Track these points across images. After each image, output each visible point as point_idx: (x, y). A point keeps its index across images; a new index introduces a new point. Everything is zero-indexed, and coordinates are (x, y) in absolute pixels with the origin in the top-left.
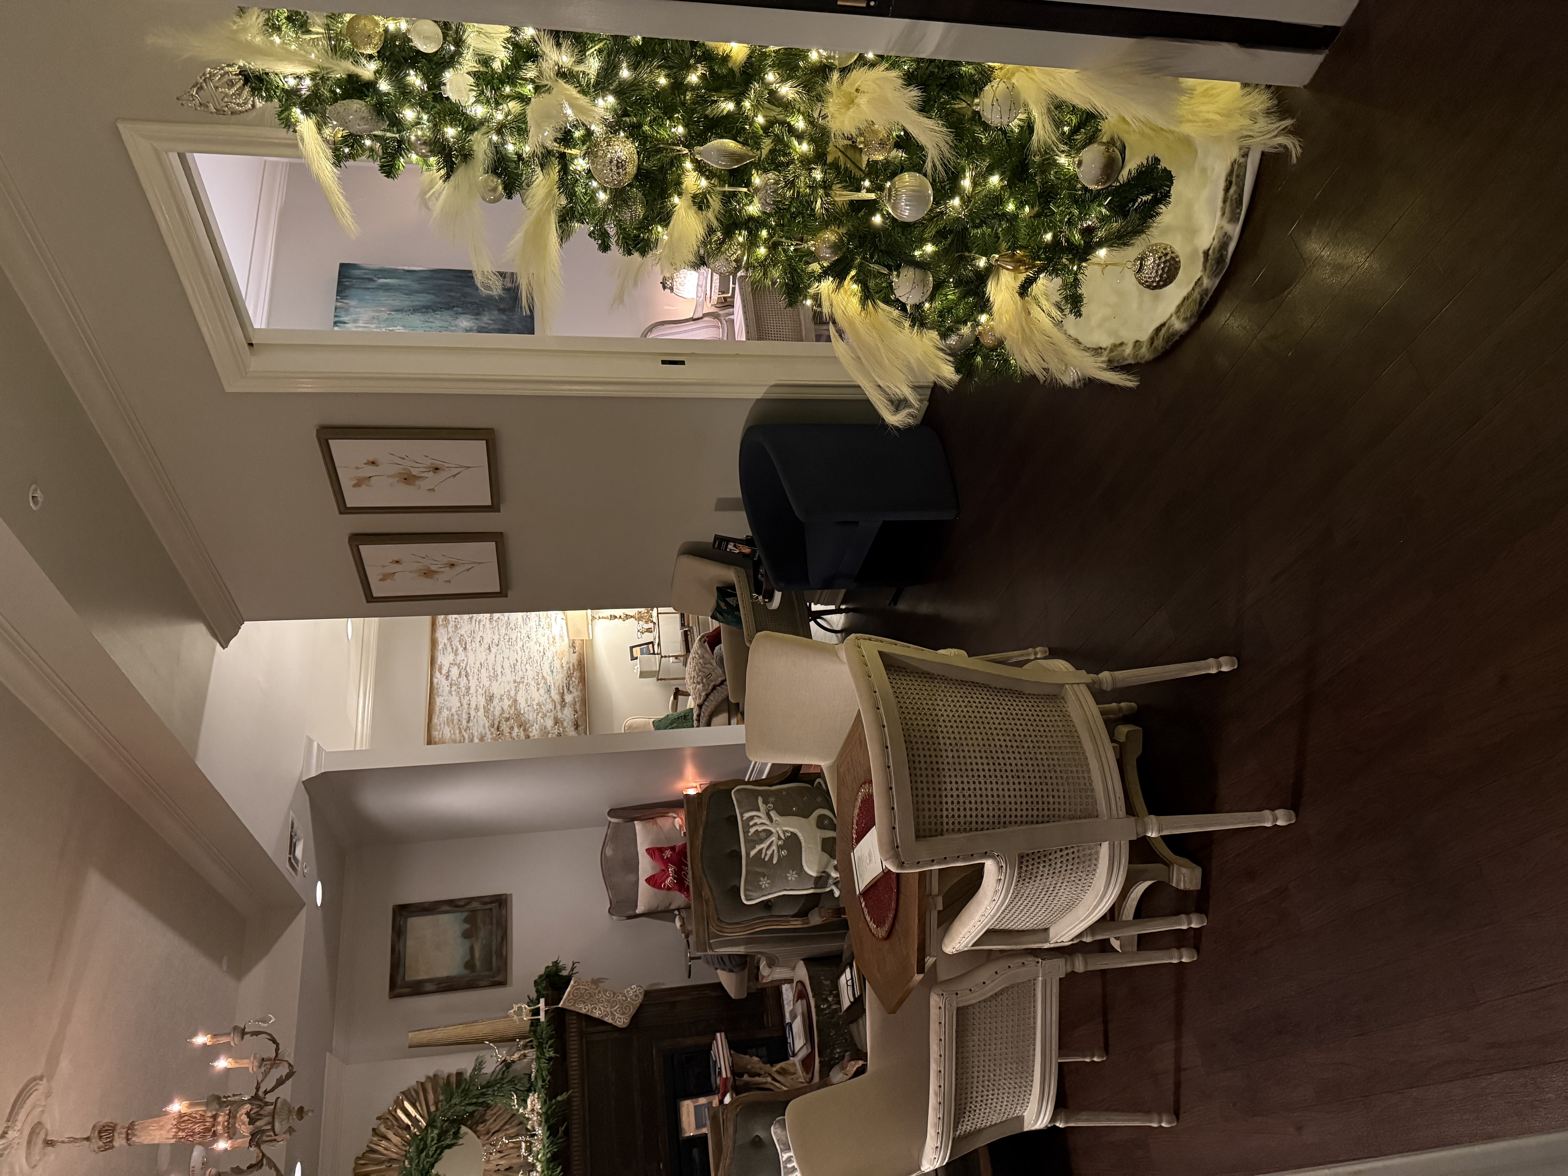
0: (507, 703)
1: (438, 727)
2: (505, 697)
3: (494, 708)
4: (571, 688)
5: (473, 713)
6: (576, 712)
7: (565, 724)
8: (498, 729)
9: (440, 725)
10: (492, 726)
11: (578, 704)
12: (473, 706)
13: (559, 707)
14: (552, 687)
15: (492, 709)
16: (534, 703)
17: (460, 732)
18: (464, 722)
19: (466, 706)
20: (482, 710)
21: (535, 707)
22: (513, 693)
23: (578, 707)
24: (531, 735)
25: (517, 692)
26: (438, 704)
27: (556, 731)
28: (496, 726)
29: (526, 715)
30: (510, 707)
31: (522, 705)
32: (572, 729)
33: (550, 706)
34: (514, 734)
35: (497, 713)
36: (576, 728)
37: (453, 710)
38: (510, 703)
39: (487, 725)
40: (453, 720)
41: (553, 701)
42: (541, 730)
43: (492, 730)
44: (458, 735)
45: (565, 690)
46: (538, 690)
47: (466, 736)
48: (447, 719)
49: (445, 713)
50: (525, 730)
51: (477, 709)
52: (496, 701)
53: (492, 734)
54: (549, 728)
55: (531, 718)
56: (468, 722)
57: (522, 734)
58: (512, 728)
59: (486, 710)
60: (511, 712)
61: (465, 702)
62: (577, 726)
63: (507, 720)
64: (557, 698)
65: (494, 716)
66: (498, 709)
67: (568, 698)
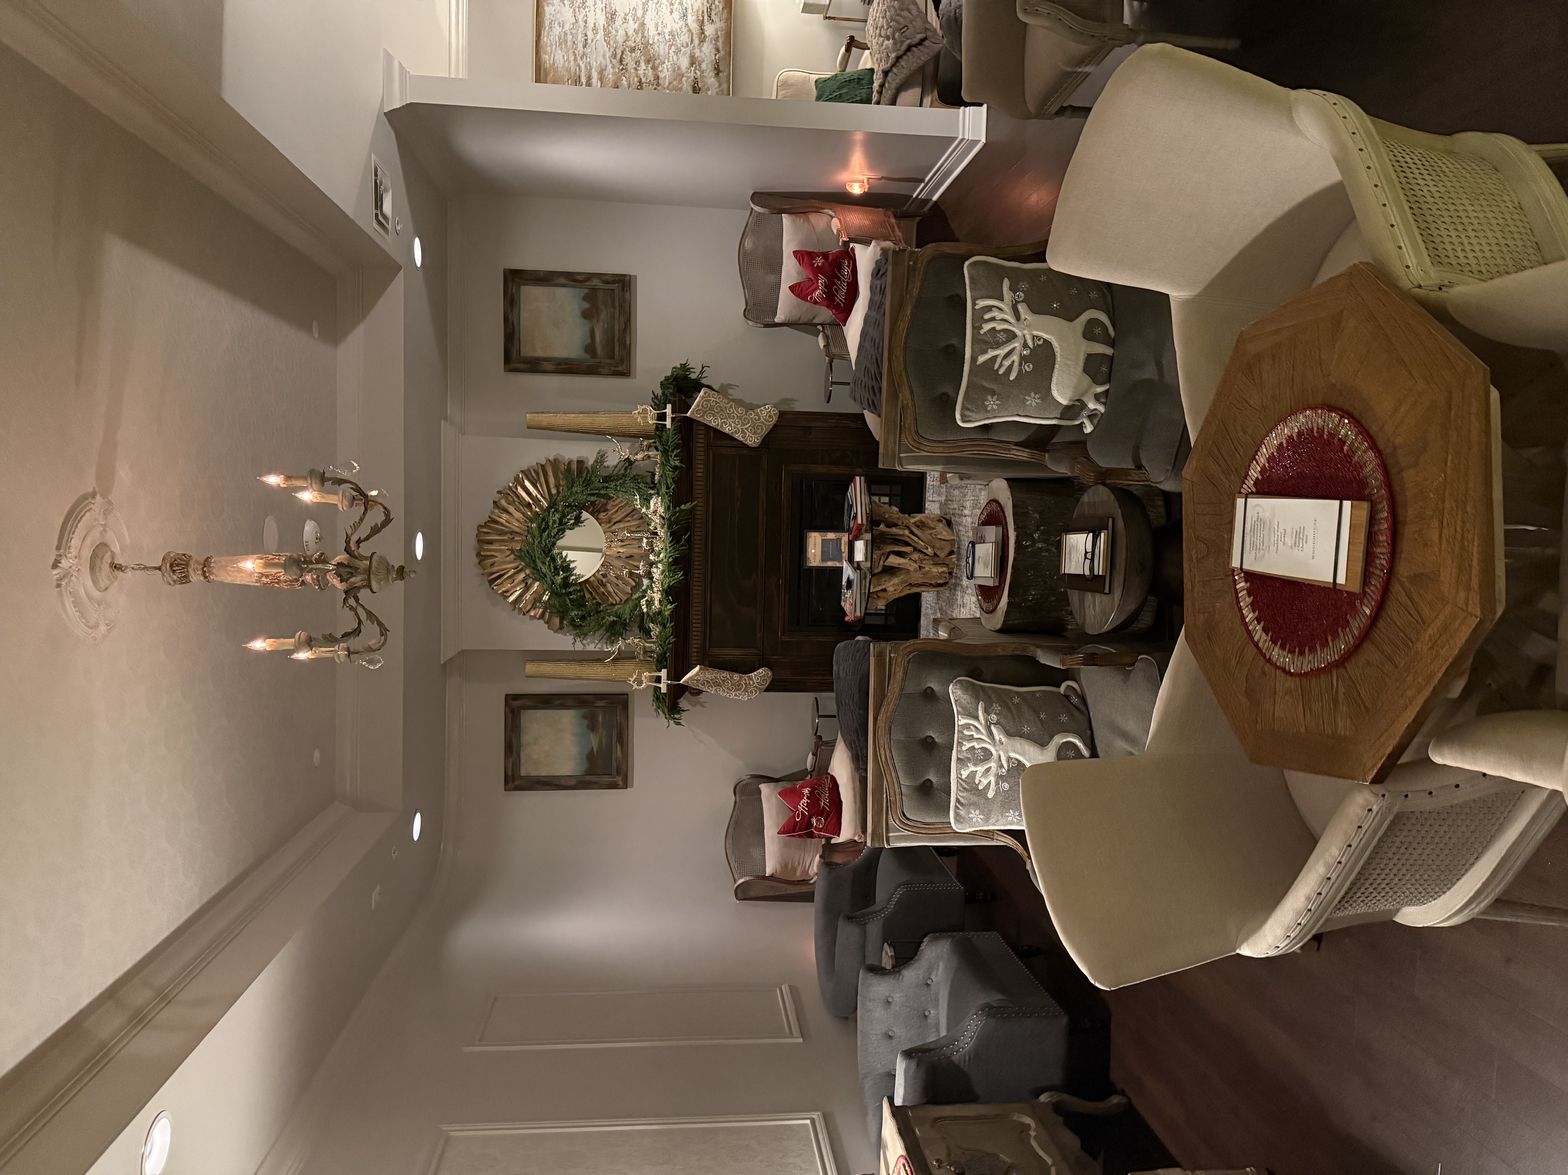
0: (632, 26)
1: (549, 49)
2: (629, 17)
3: (617, 31)
4: (713, 16)
5: (590, 35)
6: (718, 50)
7: (704, 66)
8: (621, 61)
9: (551, 45)
10: (614, 56)
11: (721, 40)
12: (591, 25)
13: (696, 41)
14: (690, 11)
15: (614, 32)
16: (667, 31)
17: (575, 60)
18: (580, 46)
19: (582, 24)
20: (601, 32)
21: (667, 37)
22: (639, 13)
23: (720, 44)
24: (661, 75)
25: (645, 11)
26: (547, 16)
27: (692, 75)
28: (618, 57)
29: (656, 47)
30: (636, 32)
31: (652, 32)
32: (712, 74)
33: (685, 38)
34: (641, 72)
35: (620, 39)
36: (717, 74)
37: (567, 27)
38: (636, 26)
39: (608, 54)
40: (566, 41)
41: (690, 30)
42: (674, 71)
43: (614, 61)
44: (572, 63)
45: (706, 17)
46: (671, 12)
47: (583, 66)
48: (560, 38)
49: (557, 30)
50: (654, 68)
51: (595, 29)
52: (619, 21)
53: (613, 67)
54: (684, 69)
55: (661, 53)
56: (585, 46)
57: (650, 72)
58: (638, 63)
59: (607, 33)
60: (638, 40)
61: (580, 17)
62: (718, 71)
63: (633, 50)
64: (694, 26)
65: (616, 42)
66: (621, 33)
67: (709, 30)
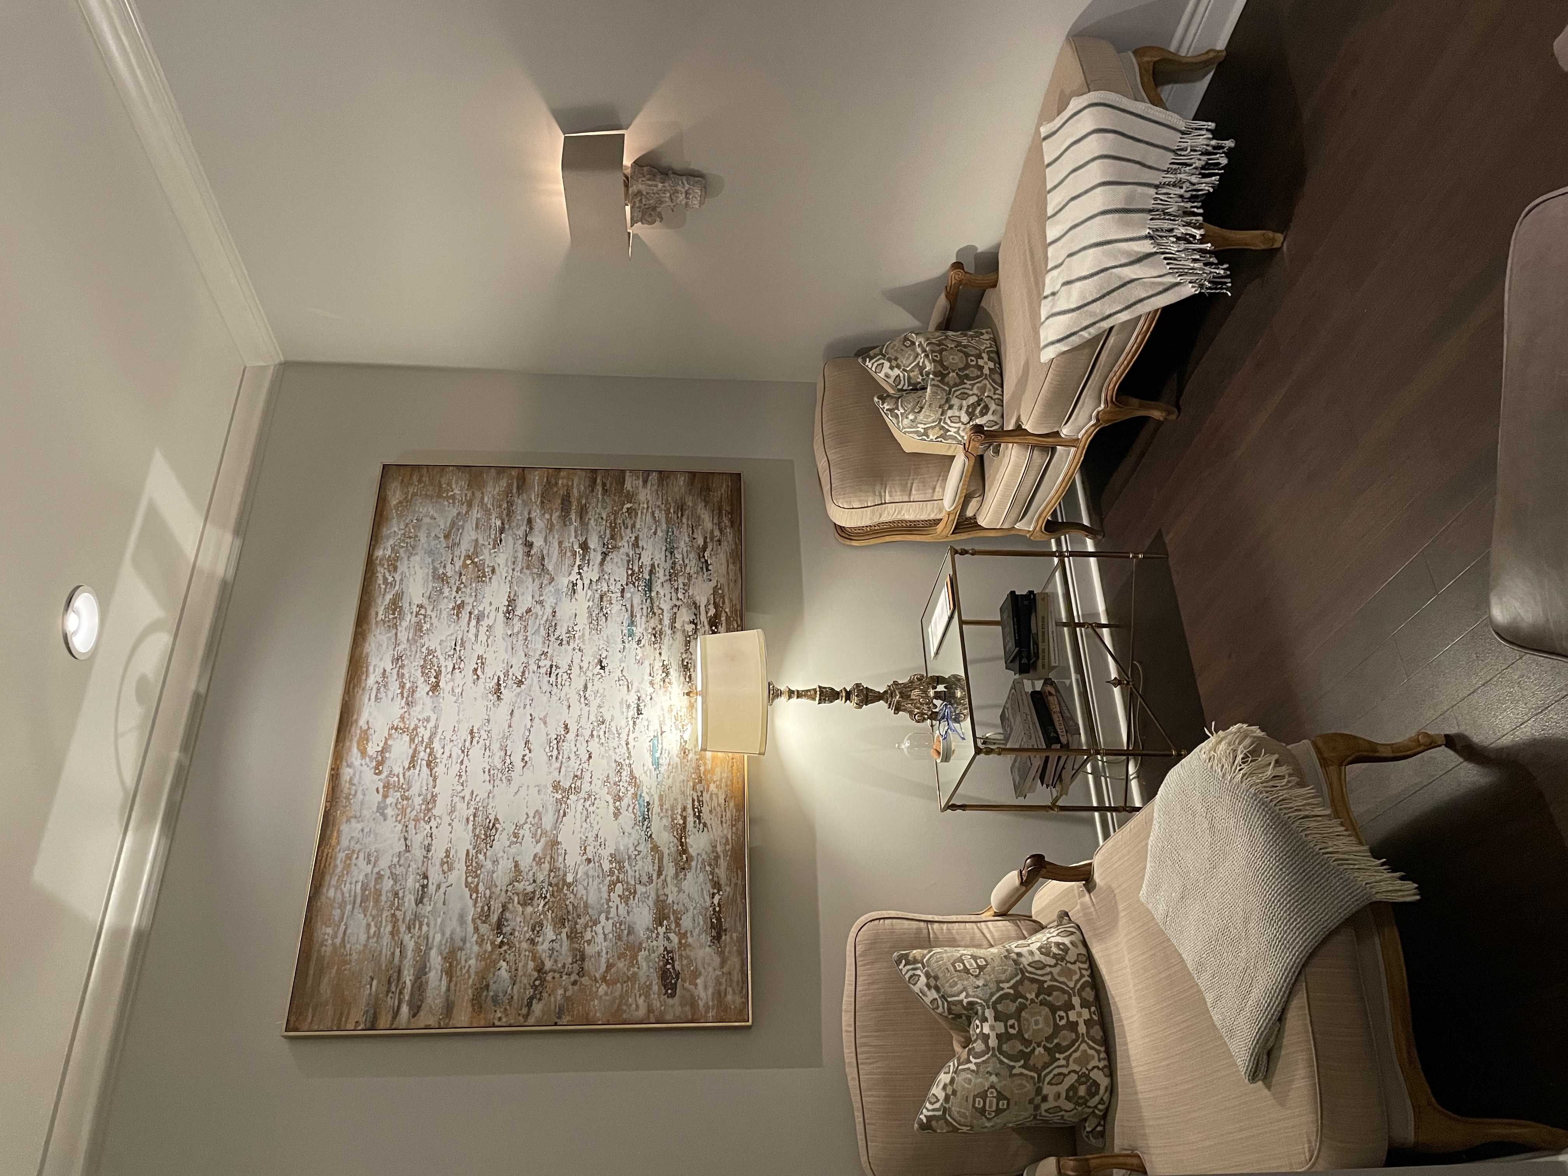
0: (530, 849)
1: (337, 913)
2: (526, 832)
3: (495, 862)
4: (705, 816)
5: (435, 875)
6: (717, 885)
7: (686, 922)
8: (499, 926)
9: (342, 906)
10: (484, 916)
11: (723, 864)
12: (438, 853)
13: (670, 870)
14: (656, 809)
15: (488, 865)
16: (605, 853)
17: (394, 933)
18: (409, 900)
19: (418, 852)
20: (460, 867)
21: (606, 866)
22: (548, 821)
23: (722, 872)
24: (590, 950)
25: (561, 815)
26: (344, 843)
27: (661, 942)
28: (494, 918)
29: (581, 891)
30: (538, 860)
31: (569, 842)
32: (705, 939)
33: (646, 865)
34: (543, 948)
35: (502, 874)
36: (717, 938)
37: (384, 863)
38: (539, 849)
39: (471, 913)
40: (378, 893)
41: (655, 848)
42: (619, 938)
43: (484, 929)
44: (386, 939)
45: (691, 819)
46: (616, 815)
47: (410, 945)
48: (364, 888)
49: (361, 870)
50: (574, 936)
51: (447, 863)
52: (502, 840)
53: (481, 942)
54: (642, 934)
55: (592, 899)
56: (419, 901)
57: (565, 946)
58: (537, 927)
59: (473, 868)
60: (541, 877)
61: (417, 840)
62: (717, 931)
63: (528, 899)
64: (666, 840)
65: (491, 885)
66: (506, 865)
67: (697, 843)
